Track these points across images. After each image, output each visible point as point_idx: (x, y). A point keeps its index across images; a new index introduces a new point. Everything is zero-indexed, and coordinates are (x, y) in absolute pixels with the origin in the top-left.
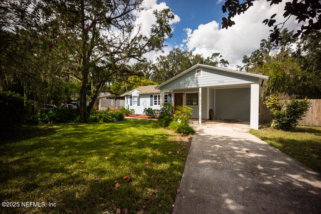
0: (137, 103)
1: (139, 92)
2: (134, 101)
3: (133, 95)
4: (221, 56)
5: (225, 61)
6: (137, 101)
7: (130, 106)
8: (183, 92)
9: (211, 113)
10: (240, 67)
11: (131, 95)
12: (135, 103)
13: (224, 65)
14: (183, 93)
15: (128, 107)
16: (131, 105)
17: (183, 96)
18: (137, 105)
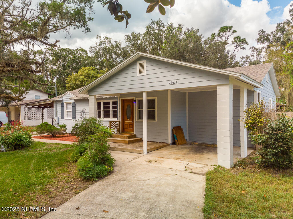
0: (71, 114)
1: (74, 96)
2: (67, 111)
3: (65, 101)
4: (235, 31)
5: (241, 39)
6: (71, 110)
7: (60, 119)
8: (134, 98)
9: (174, 134)
10: (257, 49)
11: (62, 101)
12: (68, 114)
13: (240, 46)
14: (134, 100)
15: (57, 121)
16: (63, 117)
17: (134, 104)
18: (71, 118)
